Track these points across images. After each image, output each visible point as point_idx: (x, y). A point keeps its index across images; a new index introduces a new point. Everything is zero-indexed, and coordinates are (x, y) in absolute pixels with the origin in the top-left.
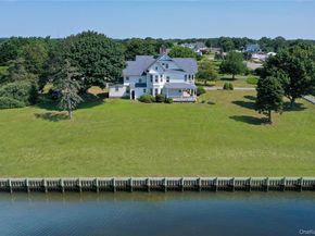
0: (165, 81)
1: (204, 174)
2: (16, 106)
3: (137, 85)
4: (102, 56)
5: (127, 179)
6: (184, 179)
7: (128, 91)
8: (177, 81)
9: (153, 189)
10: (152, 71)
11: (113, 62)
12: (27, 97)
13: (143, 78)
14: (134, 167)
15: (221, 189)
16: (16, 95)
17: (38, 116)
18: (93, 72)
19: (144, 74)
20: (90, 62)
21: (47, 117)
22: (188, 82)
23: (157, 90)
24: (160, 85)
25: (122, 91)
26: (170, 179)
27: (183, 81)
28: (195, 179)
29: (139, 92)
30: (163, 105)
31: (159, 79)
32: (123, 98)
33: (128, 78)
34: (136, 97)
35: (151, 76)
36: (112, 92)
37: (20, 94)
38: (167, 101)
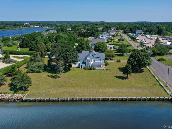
0: (93, 61)
1: (102, 97)
2: (40, 72)
3: (83, 63)
4: (71, 55)
5: (81, 98)
6: (96, 98)
7: (79, 65)
8: (98, 61)
9: (88, 101)
10: (88, 58)
11: (74, 57)
12: (43, 68)
13: (85, 60)
14: (82, 95)
15: (106, 100)
16: (40, 68)
17: (49, 76)
18: (68, 61)
19: (85, 59)
20: (67, 57)
21: (52, 77)
22: (101, 62)
23: (90, 65)
24: (91, 63)
25: (77, 65)
26: (92, 98)
27: (100, 61)
28: (99, 98)
29: (83, 66)
30: (92, 71)
31: (91, 61)
32: (77, 67)
33: (79, 60)
34: (82, 67)
35: (88, 60)
36: (73, 65)
37: (41, 67)
38: (94, 69)
